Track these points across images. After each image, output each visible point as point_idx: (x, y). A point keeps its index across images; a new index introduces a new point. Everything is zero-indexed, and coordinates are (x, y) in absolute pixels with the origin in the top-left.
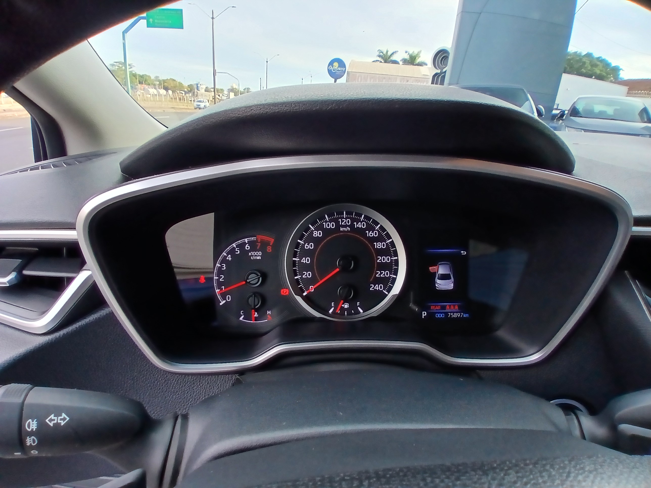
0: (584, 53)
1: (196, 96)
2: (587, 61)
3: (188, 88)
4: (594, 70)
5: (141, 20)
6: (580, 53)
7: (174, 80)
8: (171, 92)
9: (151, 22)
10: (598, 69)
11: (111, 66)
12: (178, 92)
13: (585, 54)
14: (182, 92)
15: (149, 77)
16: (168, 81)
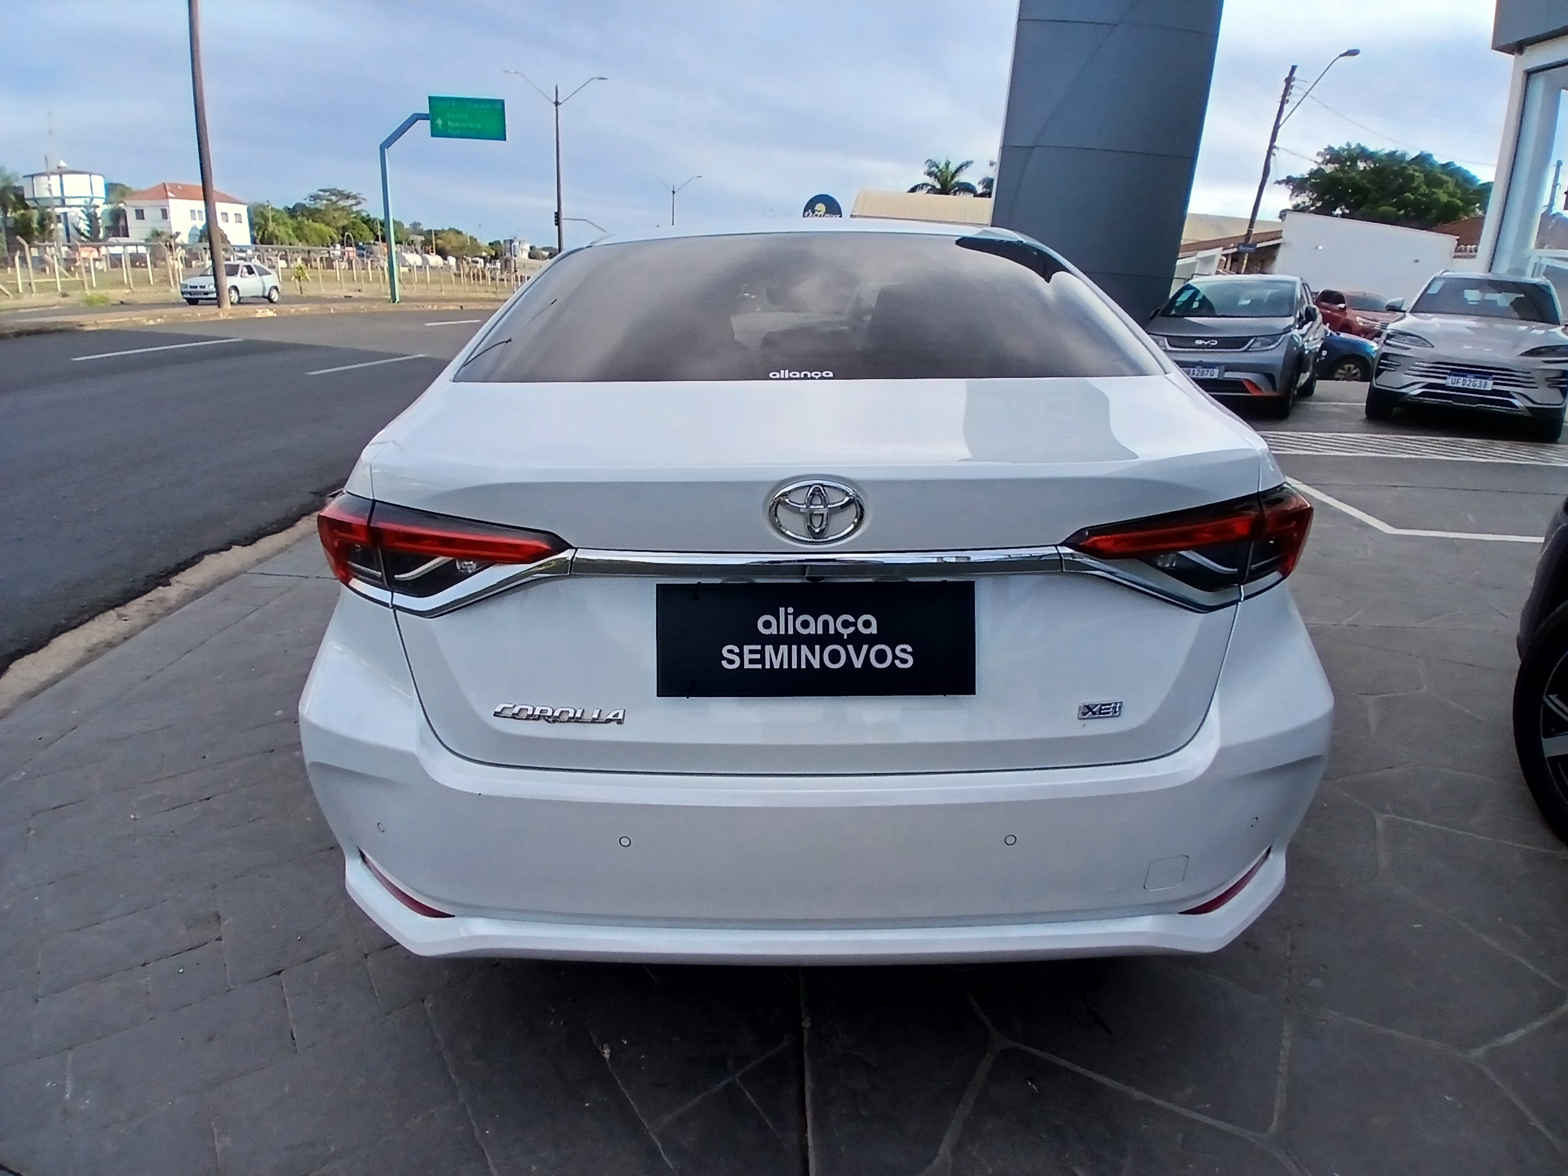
0: (1412, 154)
2: (1417, 174)
3: (491, 250)
4: (1434, 193)
5: (419, 121)
6: (1404, 155)
7: (459, 233)
8: (454, 259)
9: (440, 125)
10: (1444, 192)
11: (312, 199)
12: (470, 259)
13: (1414, 156)
14: (477, 259)
16: (445, 235)
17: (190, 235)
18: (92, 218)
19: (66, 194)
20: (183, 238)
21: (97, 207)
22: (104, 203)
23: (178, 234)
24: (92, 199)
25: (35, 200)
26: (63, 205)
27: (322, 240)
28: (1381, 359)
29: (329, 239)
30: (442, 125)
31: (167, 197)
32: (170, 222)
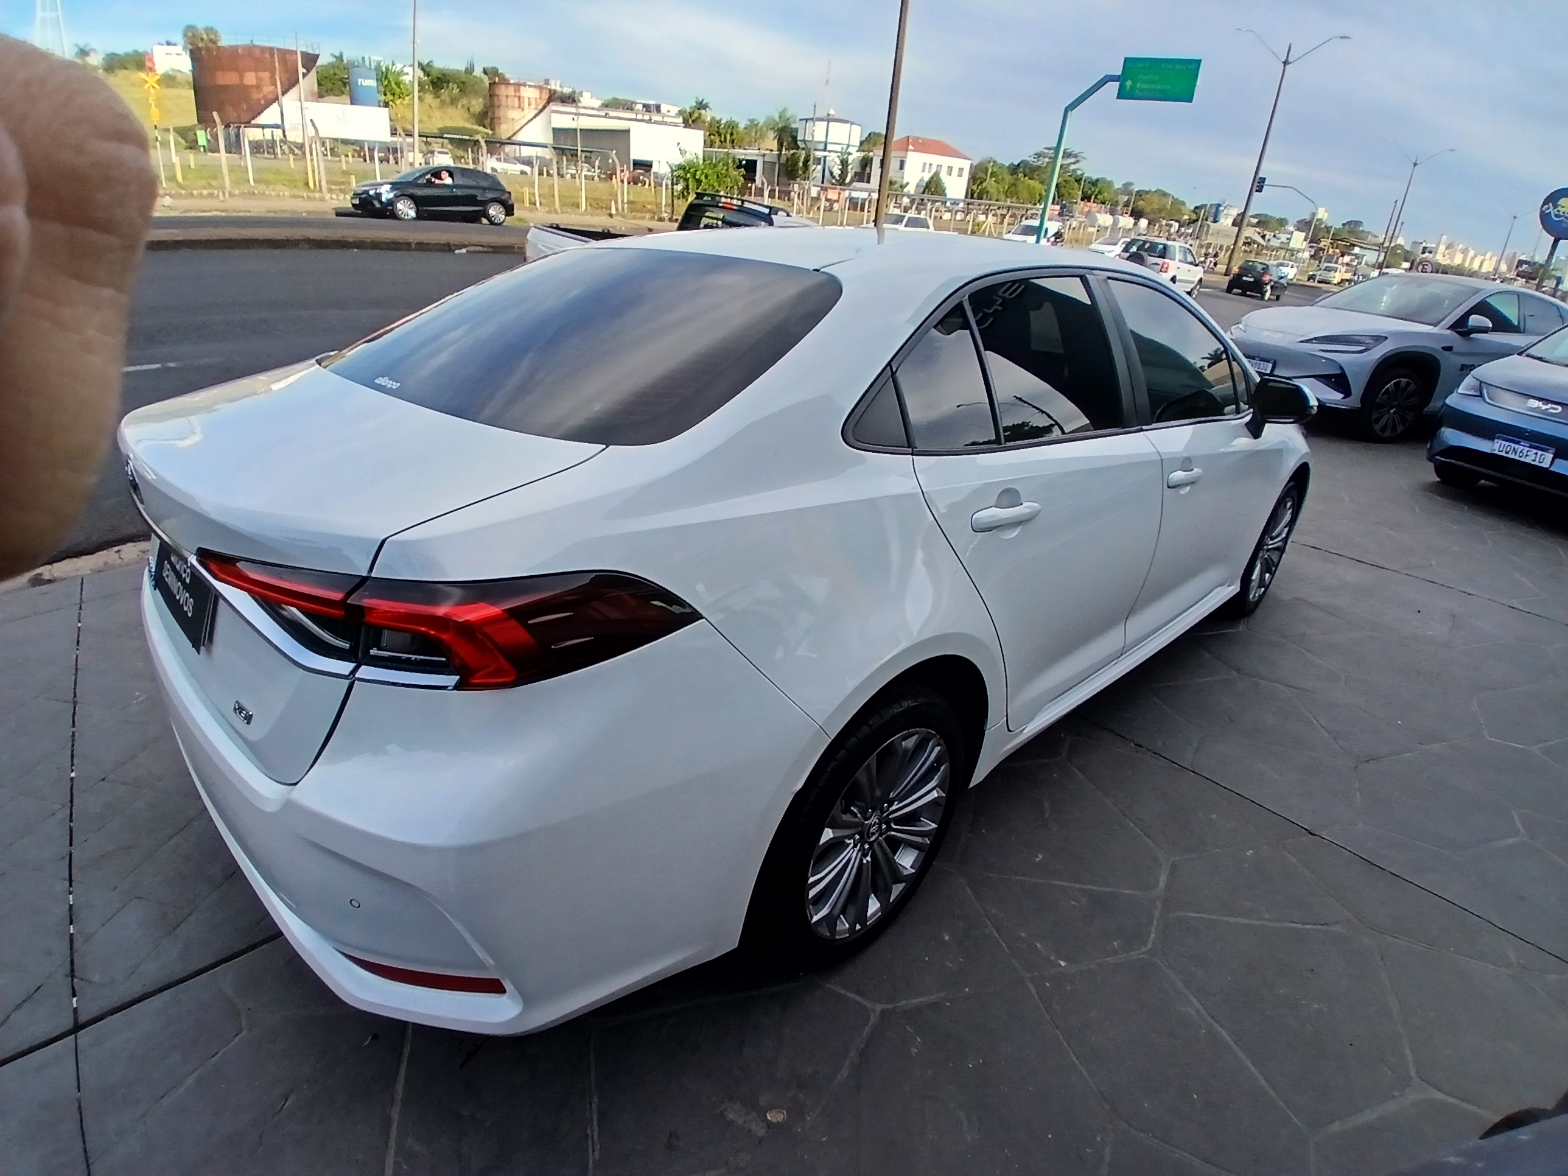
1: (1197, 238)
3: (1193, 214)
5: (1109, 83)
7: (1165, 194)
8: (1147, 222)
9: (1128, 87)
11: (1036, 156)
12: (1164, 222)
14: (1172, 222)
15: (1110, 184)
16: (1148, 196)
17: (918, 186)
18: (844, 163)
19: (829, 141)
20: (911, 189)
21: (850, 154)
22: (857, 151)
23: (907, 184)
24: (848, 146)
25: (804, 141)
26: (825, 150)
27: (1032, 197)
29: (1037, 195)
30: (1131, 86)
31: (907, 150)
32: (903, 173)
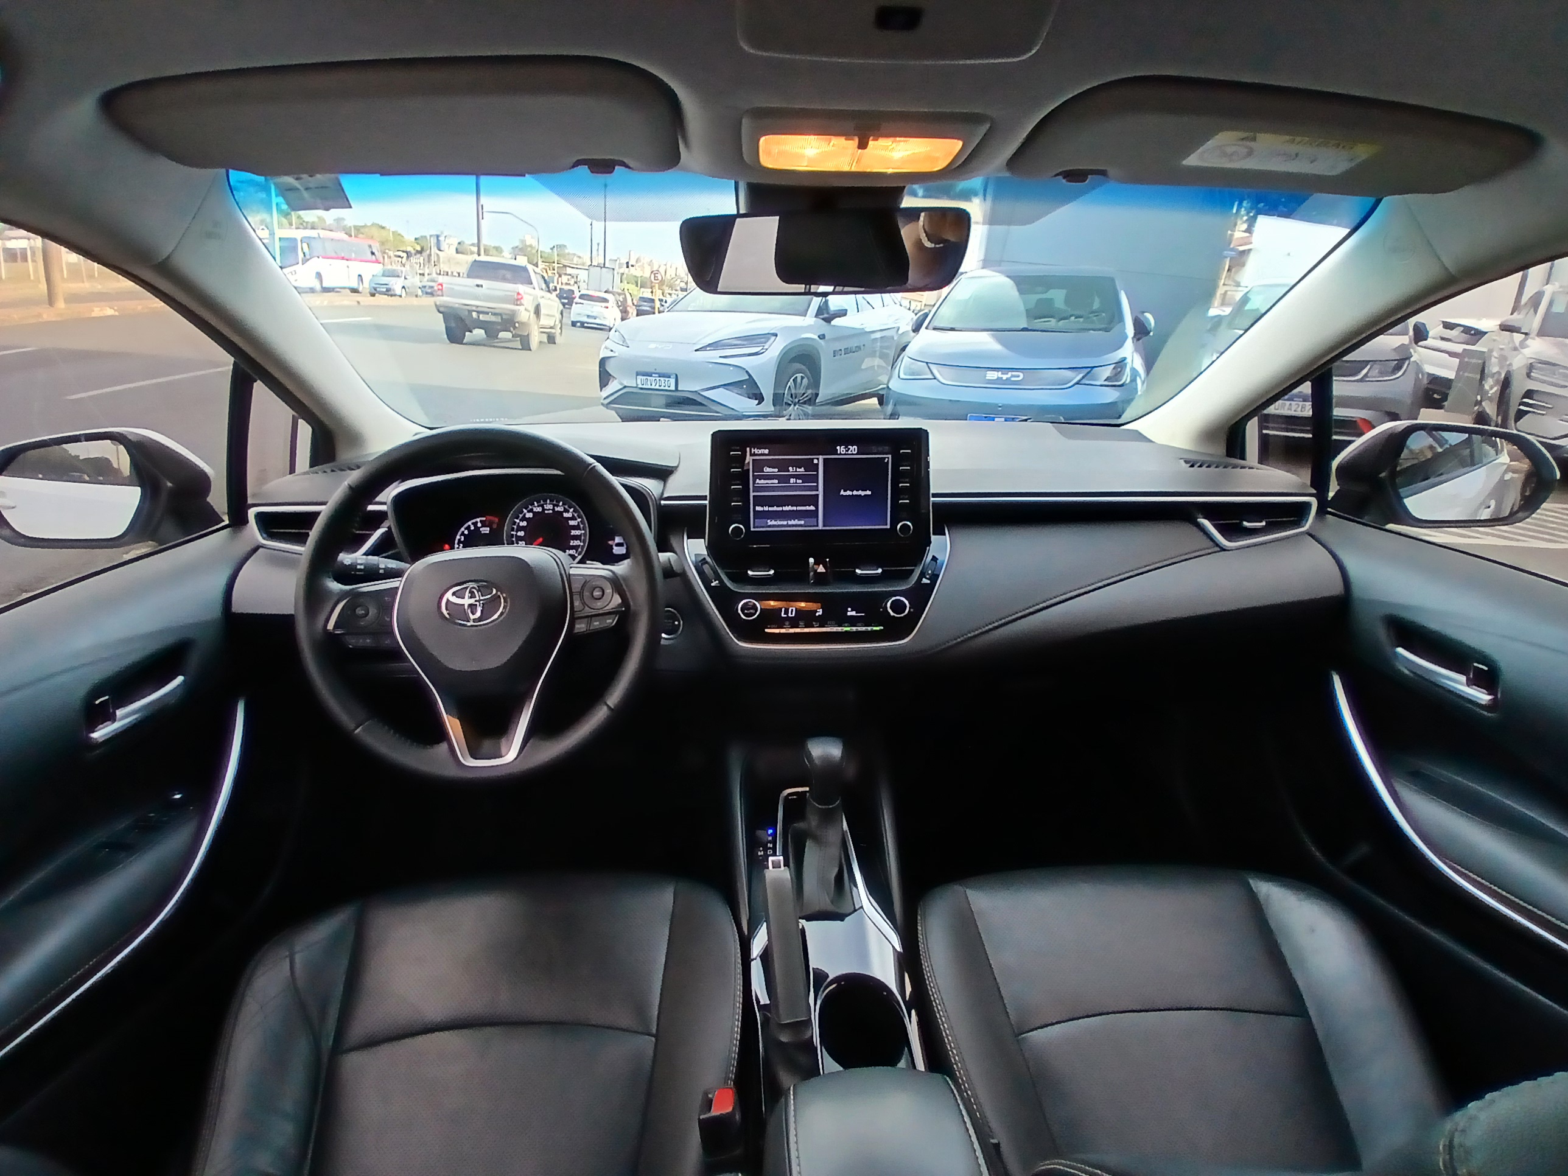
1: (435, 263)
3: (416, 245)
7: (384, 228)
12: (391, 253)
28: (1524, 397)
